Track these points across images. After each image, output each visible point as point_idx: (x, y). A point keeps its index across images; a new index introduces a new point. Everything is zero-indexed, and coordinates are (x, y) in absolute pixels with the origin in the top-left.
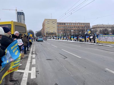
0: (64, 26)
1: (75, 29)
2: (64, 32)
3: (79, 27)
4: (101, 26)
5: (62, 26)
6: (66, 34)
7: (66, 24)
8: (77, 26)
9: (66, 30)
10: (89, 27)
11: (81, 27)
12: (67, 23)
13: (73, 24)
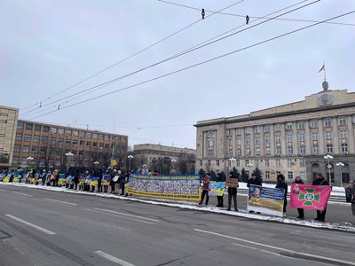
0: (46, 134)
1: (81, 149)
2: (39, 155)
3: (95, 144)
4: (155, 149)
5: (38, 133)
6: (46, 164)
7: (54, 130)
8: (89, 140)
9: (48, 150)
10: (125, 147)
11: (102, 145)
12: (57, 128)
13: (76, 133)
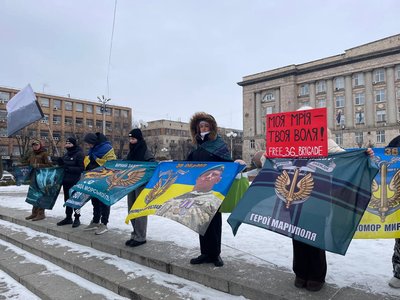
8: (69, 114)
10: (127, 124)
